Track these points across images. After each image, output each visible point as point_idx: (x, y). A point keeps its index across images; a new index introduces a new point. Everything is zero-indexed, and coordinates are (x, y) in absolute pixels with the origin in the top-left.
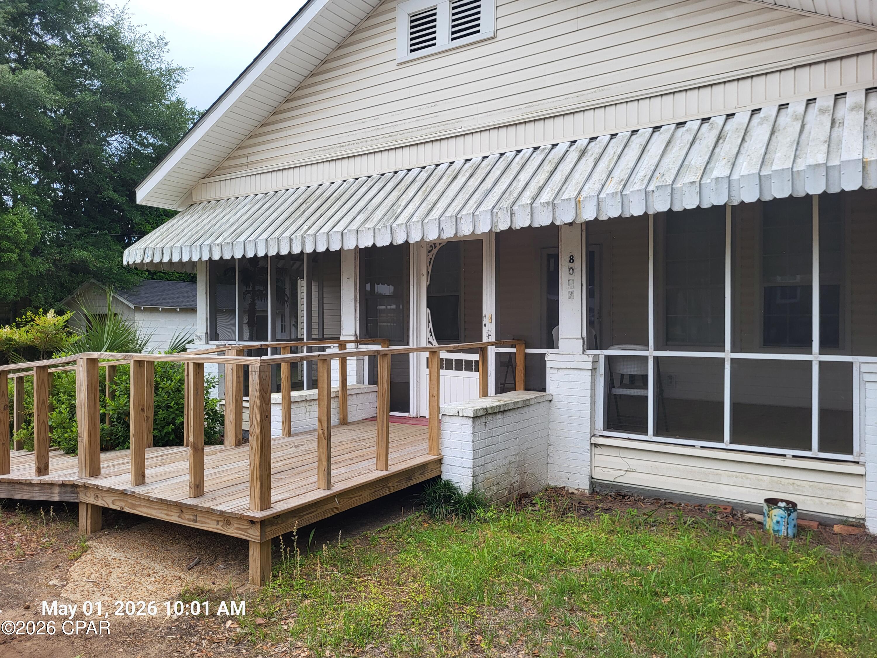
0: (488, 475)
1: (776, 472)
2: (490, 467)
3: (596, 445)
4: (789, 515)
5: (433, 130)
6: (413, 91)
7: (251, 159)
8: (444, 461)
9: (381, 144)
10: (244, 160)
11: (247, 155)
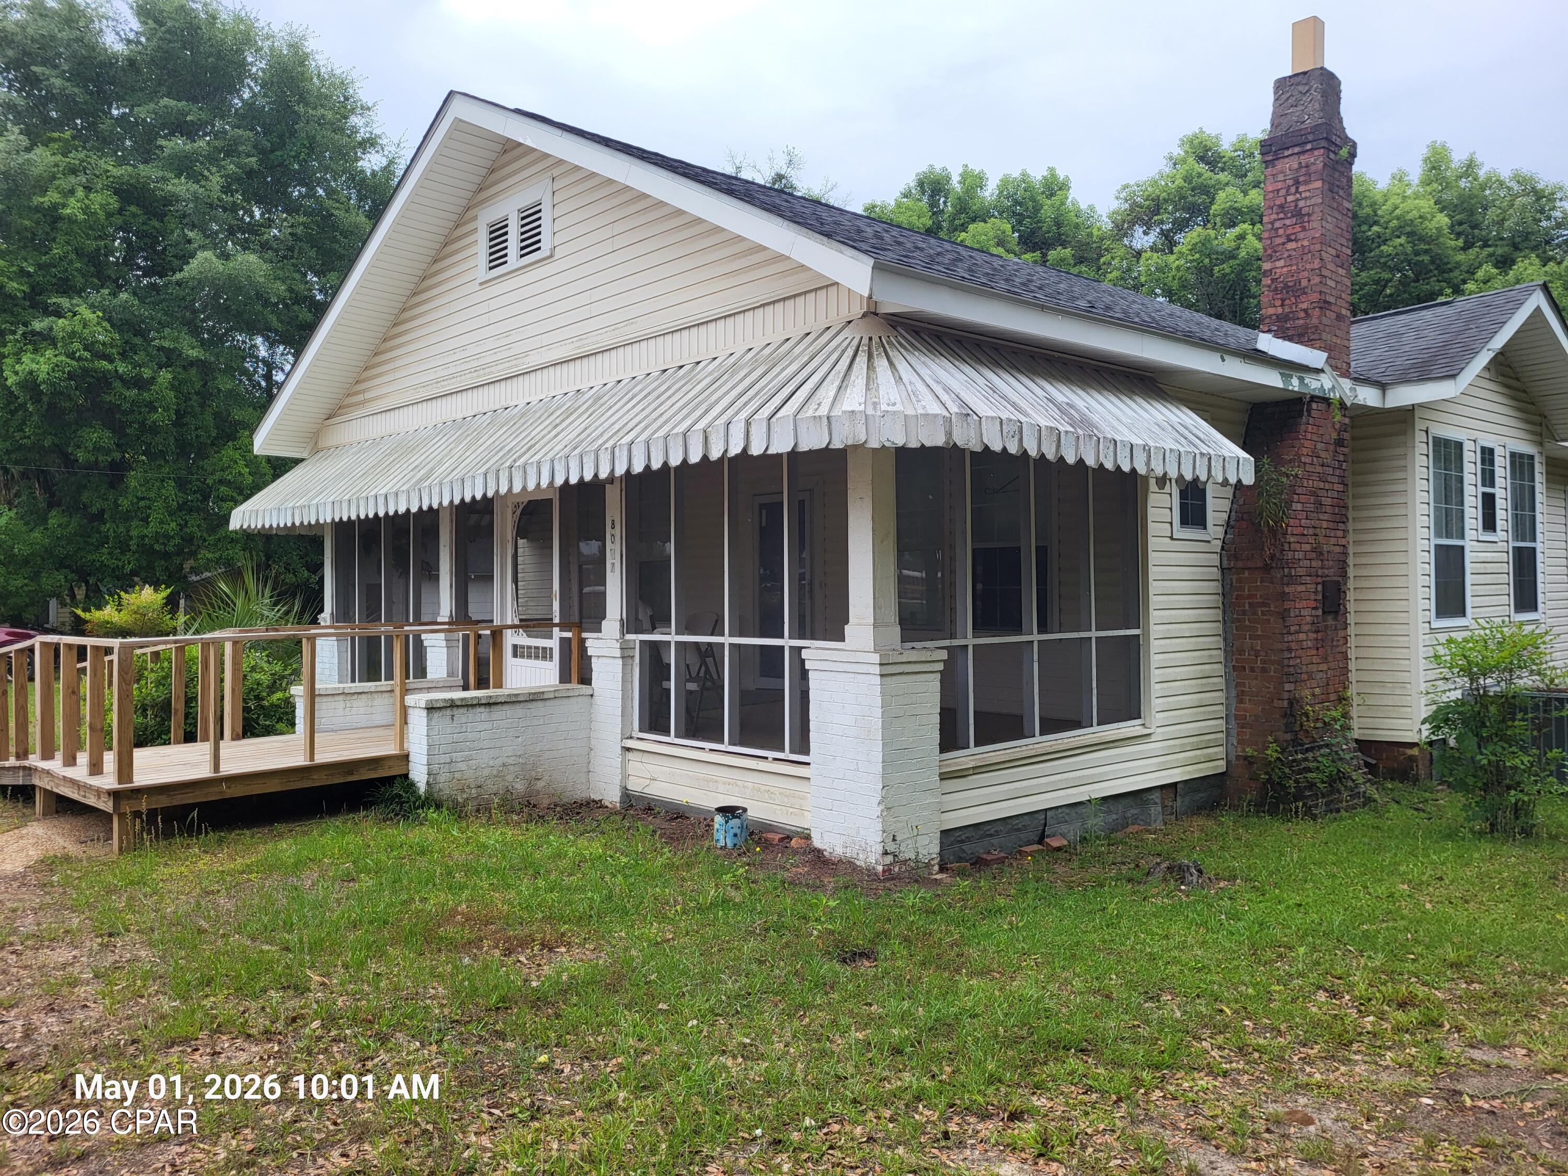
0: (457, 775)
1: (750, 776)
2: (462, 766)
3: (628, 749)
4: (727, 822)
5: (507, 365)
6: (494, 317)
7: (368, 395)
8: (411, 758)
9: (469, 381)
10: (360, 398)
11: (364, 391)
